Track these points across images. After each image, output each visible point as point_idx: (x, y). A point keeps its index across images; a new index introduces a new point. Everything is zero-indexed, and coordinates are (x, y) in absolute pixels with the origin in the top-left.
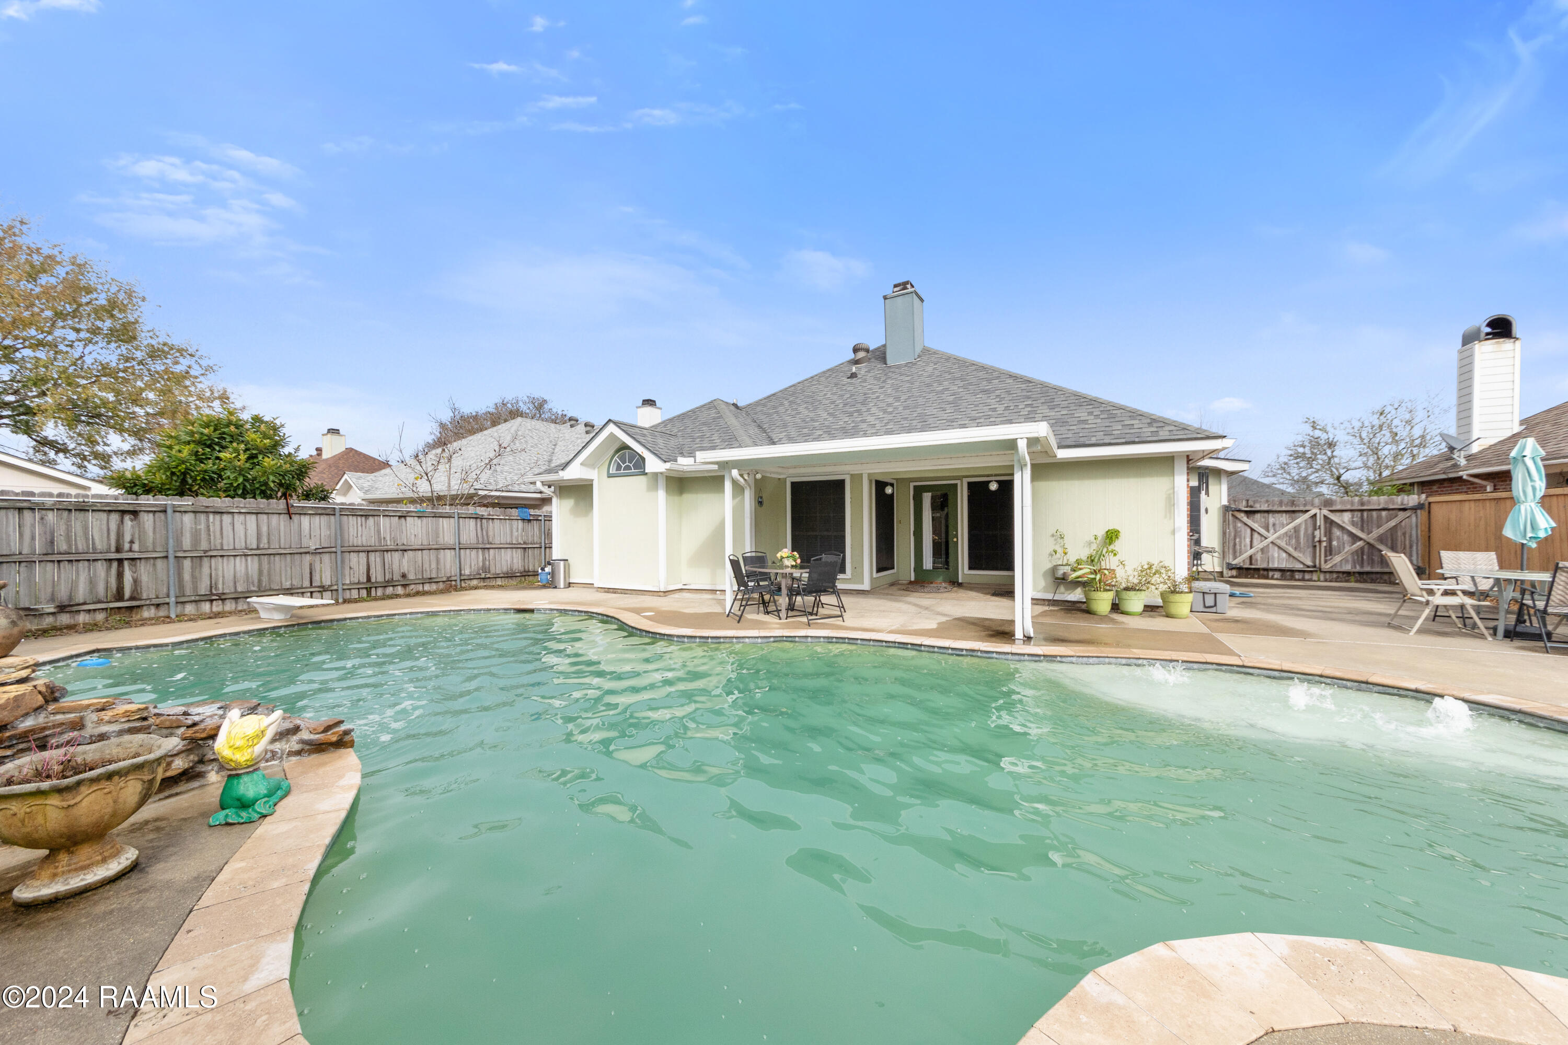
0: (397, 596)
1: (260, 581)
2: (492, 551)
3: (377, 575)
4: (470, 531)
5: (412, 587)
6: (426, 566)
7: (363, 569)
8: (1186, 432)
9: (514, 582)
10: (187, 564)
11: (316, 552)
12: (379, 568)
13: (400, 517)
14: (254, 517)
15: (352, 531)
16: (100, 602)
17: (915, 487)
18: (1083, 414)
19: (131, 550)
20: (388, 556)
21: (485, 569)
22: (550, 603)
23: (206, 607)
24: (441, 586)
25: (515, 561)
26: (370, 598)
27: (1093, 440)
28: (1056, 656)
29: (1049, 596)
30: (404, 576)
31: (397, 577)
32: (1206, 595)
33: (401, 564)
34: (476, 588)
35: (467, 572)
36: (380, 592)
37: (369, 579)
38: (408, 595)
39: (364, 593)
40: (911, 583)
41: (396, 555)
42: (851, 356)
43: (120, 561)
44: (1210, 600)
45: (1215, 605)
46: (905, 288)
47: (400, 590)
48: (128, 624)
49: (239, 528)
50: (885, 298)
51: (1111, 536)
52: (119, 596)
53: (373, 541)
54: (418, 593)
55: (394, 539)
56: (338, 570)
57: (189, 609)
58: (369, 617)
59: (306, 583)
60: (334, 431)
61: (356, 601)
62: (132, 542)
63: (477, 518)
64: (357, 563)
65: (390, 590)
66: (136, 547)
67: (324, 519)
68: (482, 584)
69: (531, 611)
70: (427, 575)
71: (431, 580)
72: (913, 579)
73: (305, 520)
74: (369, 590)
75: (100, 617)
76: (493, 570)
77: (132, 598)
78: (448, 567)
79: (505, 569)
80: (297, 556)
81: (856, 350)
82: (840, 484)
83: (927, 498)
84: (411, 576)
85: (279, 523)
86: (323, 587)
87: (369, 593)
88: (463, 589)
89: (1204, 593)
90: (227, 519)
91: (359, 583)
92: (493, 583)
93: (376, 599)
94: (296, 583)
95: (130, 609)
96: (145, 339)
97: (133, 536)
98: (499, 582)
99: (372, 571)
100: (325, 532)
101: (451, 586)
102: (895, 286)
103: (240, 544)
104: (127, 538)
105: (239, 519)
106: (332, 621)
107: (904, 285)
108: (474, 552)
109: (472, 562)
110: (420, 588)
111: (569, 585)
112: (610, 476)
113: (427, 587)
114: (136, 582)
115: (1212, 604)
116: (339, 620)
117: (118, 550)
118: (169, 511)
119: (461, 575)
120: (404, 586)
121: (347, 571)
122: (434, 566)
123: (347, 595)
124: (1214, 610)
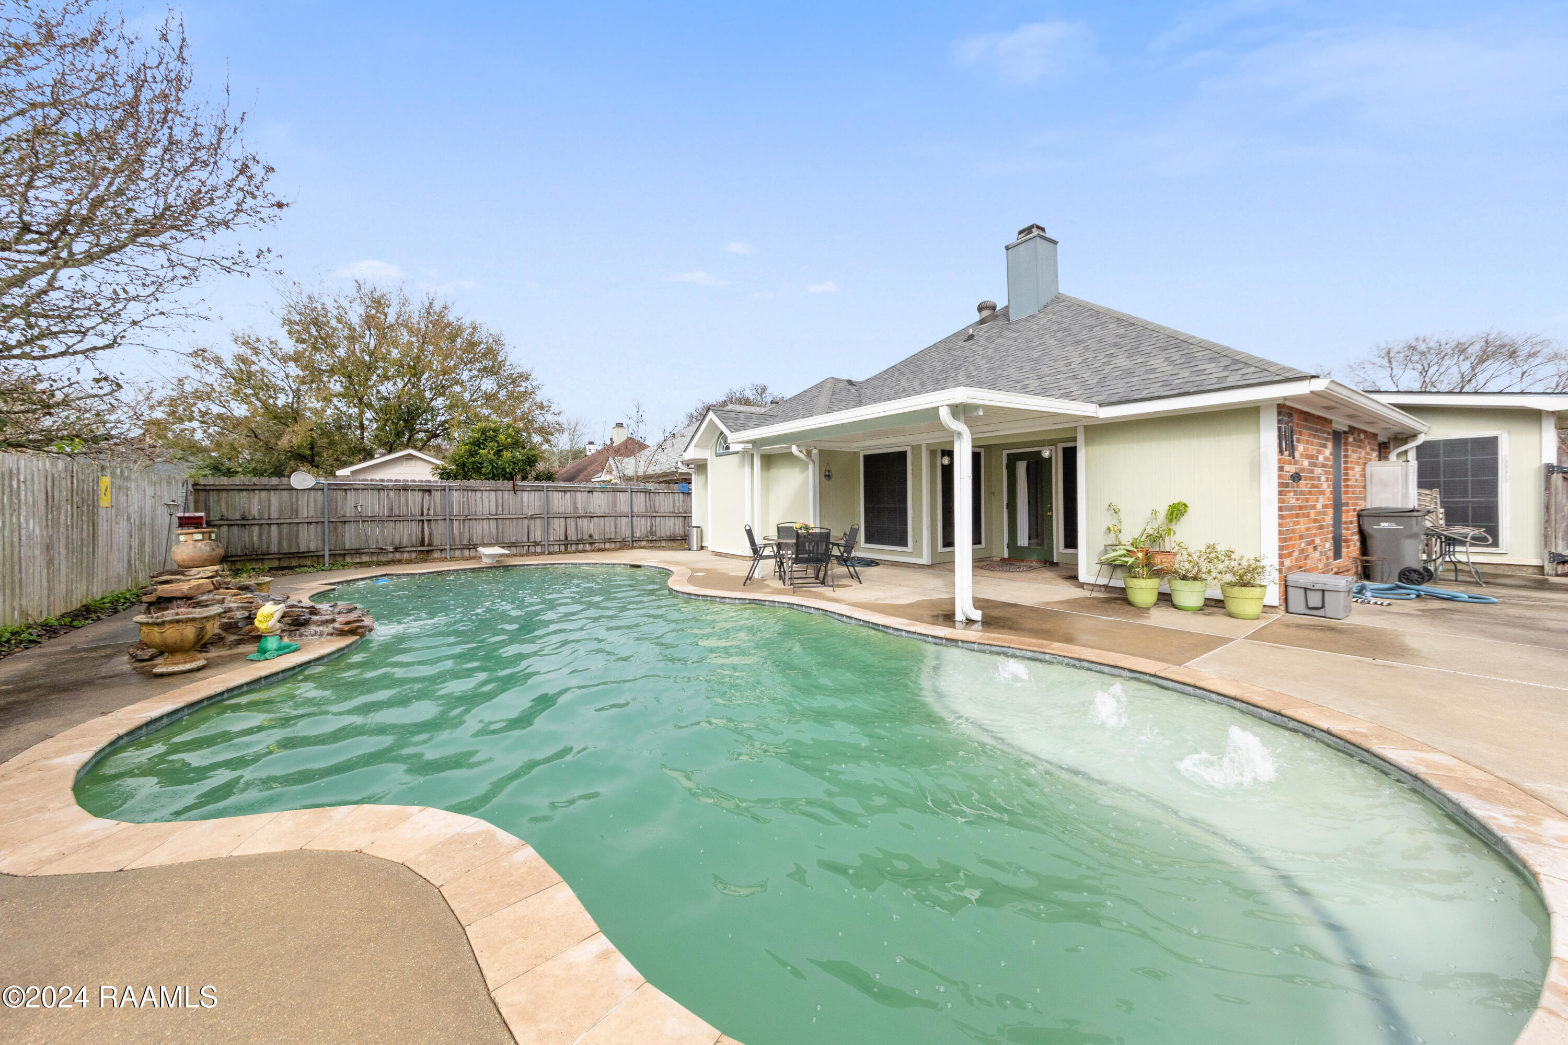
0: (585, 551)
1: (497, 536)
2: (658, 519)
3: (572, 536)
4: (640, 502)
5: (597, 545)
6: (607, 529)
7: (562, 530)
8: (1266, 373)
9: (675, 544)
10: (456, 524)
11: (532, 518)
12: (574, 530)
13: (589, 492)
14: (494, 493)
15: (556, 502)
16: (413, 546)
17: (1008, 455)
18: (1158, 361)
19: (428, 515)
20: (579, 521)
21: (652, 533)
22: (660, 562)
23: (466, 553)
24: (618, 545)
25: (677, 527)
26: (566, 552)
27: (1144, 394)
28: (957, 641)
29: (1102, 581)
30: (591, 536)
31: (586, 537)
32: (1308, 592)
33: (589, 527)
34: (644, 547)
35: (638, 535)
36: (574, 548)
37: (566, 538)
38: (593, 551)
39: (563, 548)
40: (1003, 560)
41: (585, 520)
42: (977, 317)
43: (423, 521)
44: (1315, 599)
45: (1323, 607)
46: (1030, 232)
47: (588, 547)
48: (426, 561)
49: (486, 501)
50: (1007, 248)
51: (1177, 512)
52: (422, 544)
53: (570, 510)
54: (600, 550)
55: (584, 509)
56: (547, 529)
57: (458, 553)
58: (538, 565)
59: (526, 539)
60: (620, 425)
61: (556, 553)
62: (429, 509)
63: (647, 492)
64: (558, 526)
65: (581, 547)
66: (431, 513)
67: (537, 493)
68: (650, 545)
69: (639, 566)
70: (608, 536)
71: (610, 541)
72: (1006, 556)
73: (525, 494)
74: (566, 546)
75: (414, 555)
76: (658, 534)
77: (429, 545)
78: (623, 530)
79: (668, 533)
80: (520, 521)
81: (980, 309)
82: (902, 456)
83: (1021, 467)
84: (596, 537)
85: (509, 496)
86: (535, 542)
87: (566, 549)
88: (633, 548)
89: (1305, 589)
90: (479, 494)
91: (559, 540)
92: (658, 544)
93: (570, 553)
94: (519, 539)
95: (428, 551)
96: (506, 371)
97: (429, 505)
98: (663, 544)
99: (569, 532)
100: (538, 503)
101: (625, 544)
102: (1020, 233)
103: (486, 511)
104: (426, 507)
105: (486, 494)
106: (516, 566)
107: (1029, 230)
108: (643, 519)
109: (642, 527)
110: (602, 546)
111: (702, 548)
112: (718, 455)
113: (607, 546)
114: (431, 534)
115: (1320, 605)
116: (520, 566)
117: (422, 515)
118: (447, 489)
119: (633, 537)
120: (591, 544)
121: (551, 531)
122: (613, 529)
123: (551, 549)
124: (1321, 612)
